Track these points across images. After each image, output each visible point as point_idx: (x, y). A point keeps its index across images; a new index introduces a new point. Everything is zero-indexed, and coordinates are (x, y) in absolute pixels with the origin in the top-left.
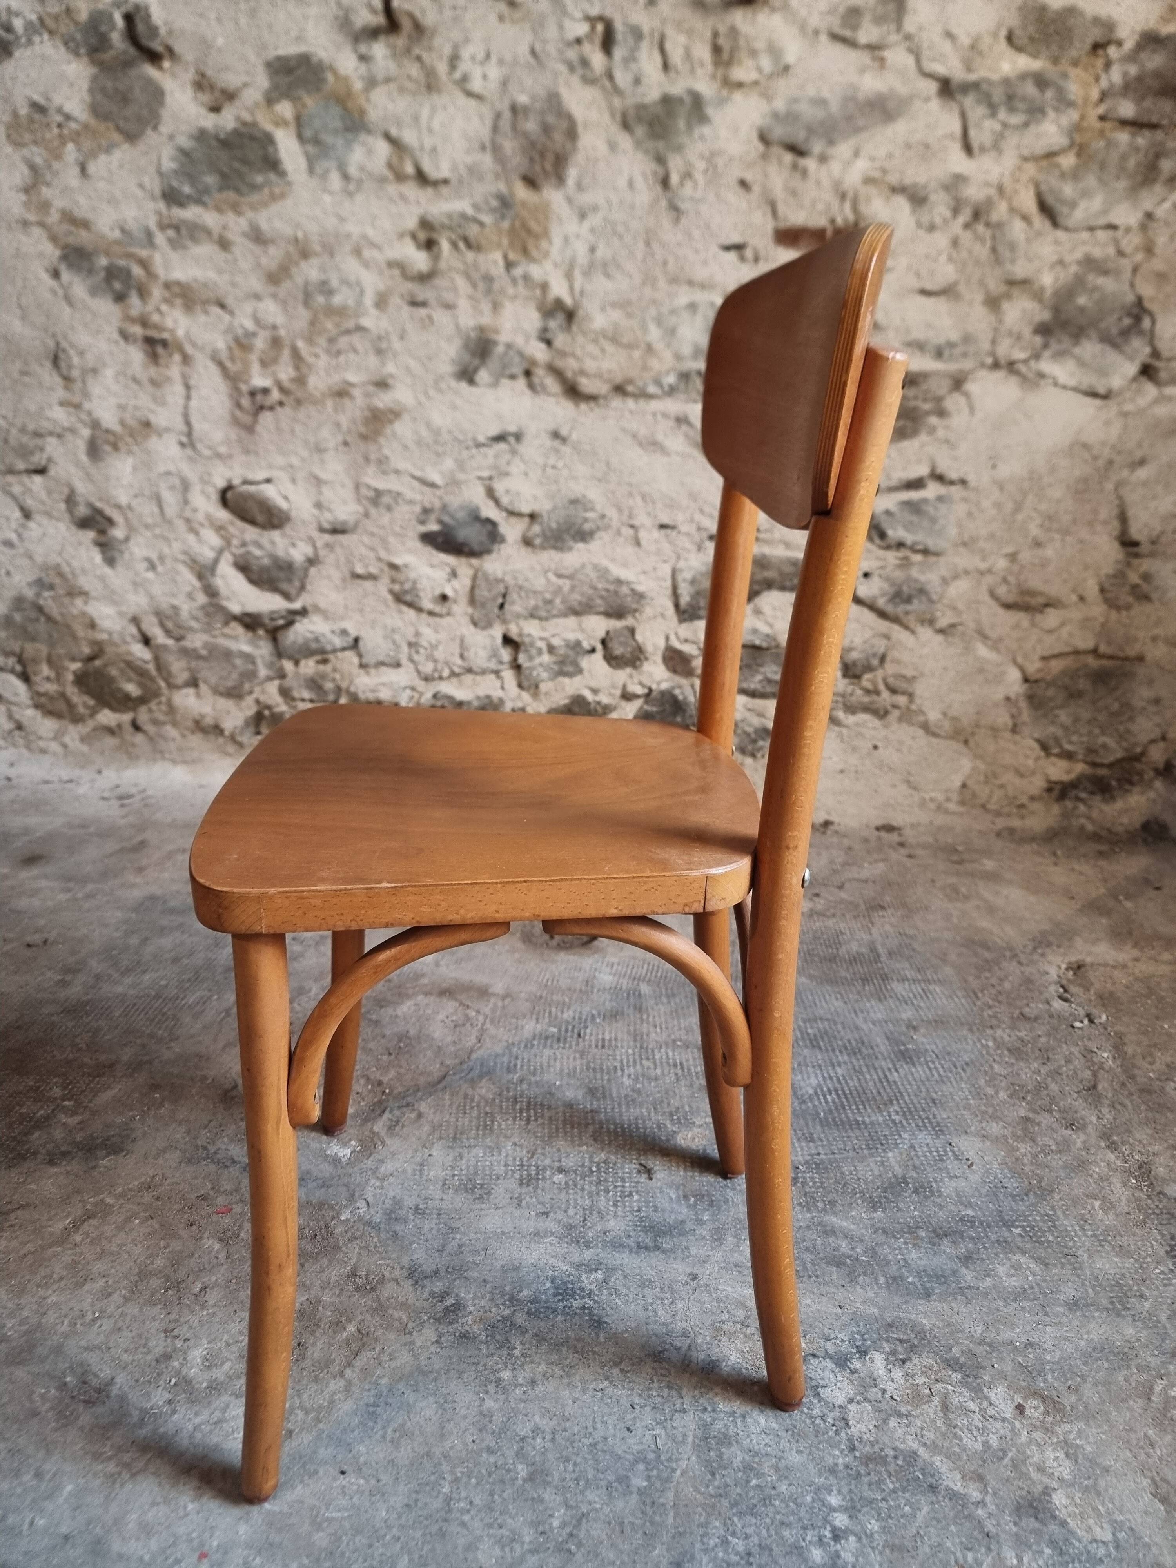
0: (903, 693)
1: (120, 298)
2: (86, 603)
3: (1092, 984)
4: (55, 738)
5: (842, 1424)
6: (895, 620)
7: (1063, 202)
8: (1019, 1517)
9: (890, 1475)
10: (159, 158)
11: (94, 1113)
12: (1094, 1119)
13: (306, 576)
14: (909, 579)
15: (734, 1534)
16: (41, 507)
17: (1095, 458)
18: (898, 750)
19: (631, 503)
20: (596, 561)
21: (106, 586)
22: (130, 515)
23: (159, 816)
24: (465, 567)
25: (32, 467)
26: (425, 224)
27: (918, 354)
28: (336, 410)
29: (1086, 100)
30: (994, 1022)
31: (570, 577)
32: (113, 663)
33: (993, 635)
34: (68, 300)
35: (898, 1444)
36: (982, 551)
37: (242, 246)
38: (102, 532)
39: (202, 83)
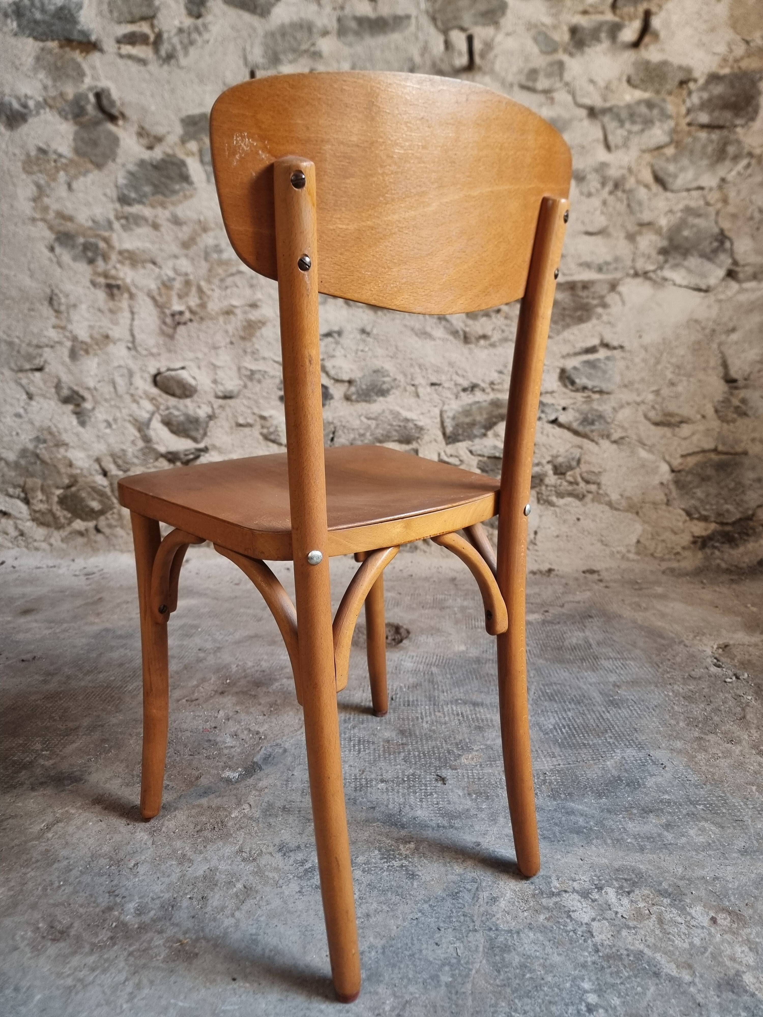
0: (594, 483)
1: (91, 261)
2: (66, 451)
3: (735, 656)
4: (44, 541)
5: (588, 935)
6: (585, 436)
7: (669, 175)
8: (721, 992)
9: (625, 967)
10: (116, 178)
11: (63, 758)
12: (746, 737)
13: (207, 427)
14: (592, 409)
15: (516, 1011)
16: (39, 392)
17: (703, 329)
18: (593, 521)
19: (412, 370)
20: (391, 408)
21: (80, 439)
22: (95, 393)
23: (112, 584)
25: (34, 367)
27: (587, 270)
28: (225, 323)
29: (678, 114)
30: (672, 681)
31: (375, 419)
32: (83, 489)
33: (648, 443)
34: (60, 264)
35: (629, 946)
36: (637, 390)
37: (166, 226)
38: (78, 405)
39: (142, 133)
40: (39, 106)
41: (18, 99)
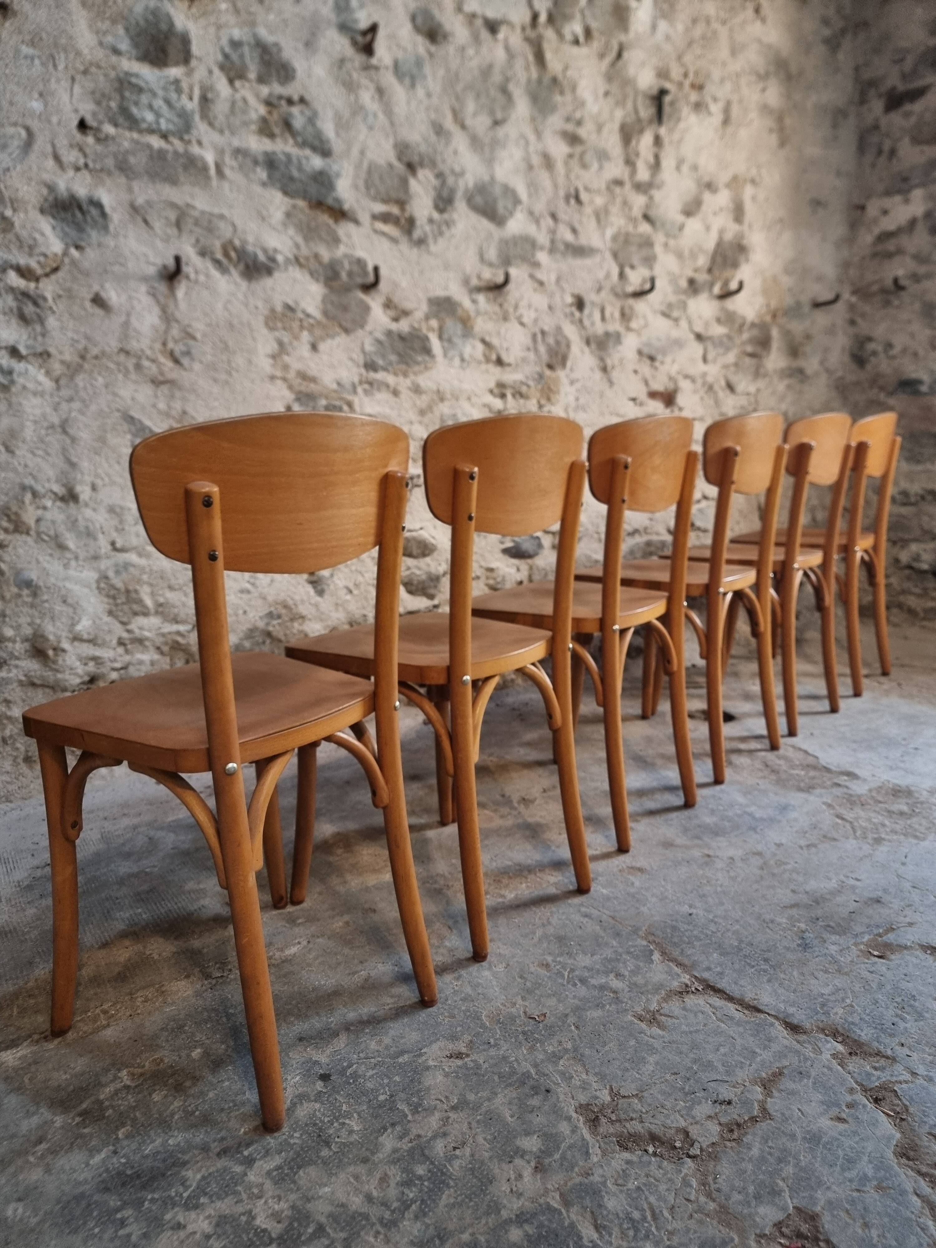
2: (303, 623)
7: (734, 384)
10: (363, 344)
13: (439, 584)
21: (318, 610)
24: (523, 565)
26: (501, 385)
29: (739, 345)
37: (406, 394)
39: (388, 305)
40: (287, 261)
41: (265, 251)
